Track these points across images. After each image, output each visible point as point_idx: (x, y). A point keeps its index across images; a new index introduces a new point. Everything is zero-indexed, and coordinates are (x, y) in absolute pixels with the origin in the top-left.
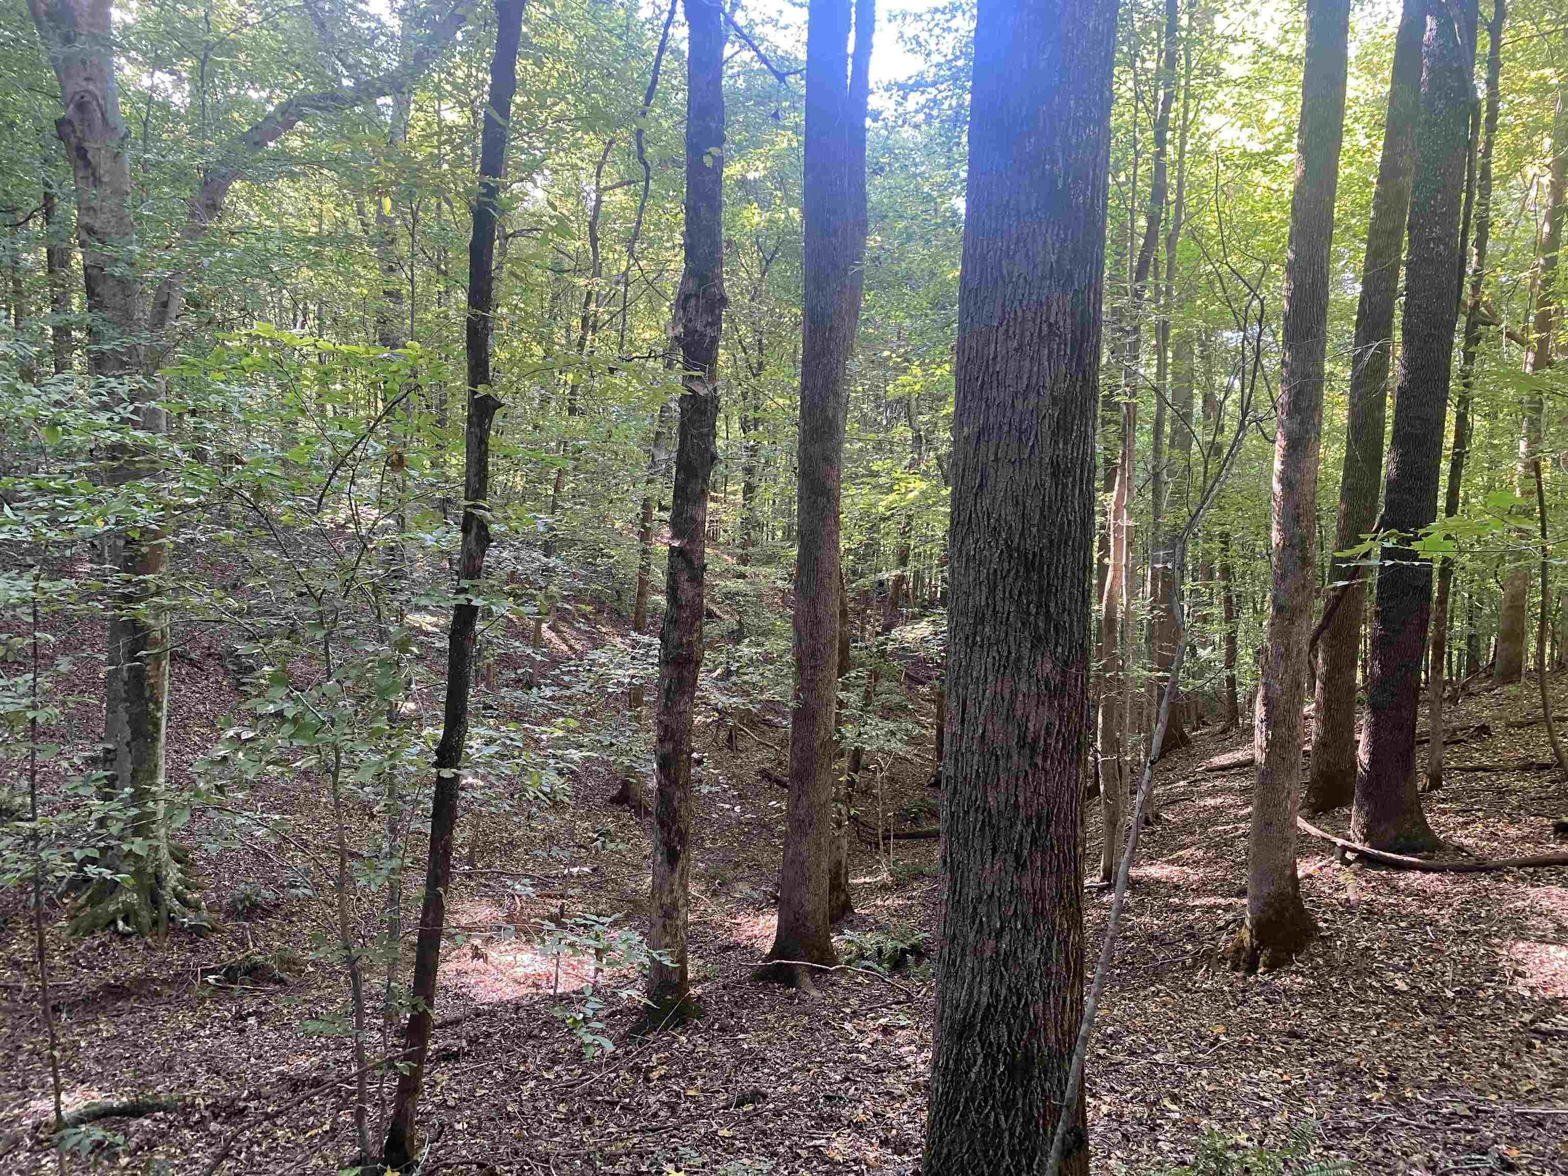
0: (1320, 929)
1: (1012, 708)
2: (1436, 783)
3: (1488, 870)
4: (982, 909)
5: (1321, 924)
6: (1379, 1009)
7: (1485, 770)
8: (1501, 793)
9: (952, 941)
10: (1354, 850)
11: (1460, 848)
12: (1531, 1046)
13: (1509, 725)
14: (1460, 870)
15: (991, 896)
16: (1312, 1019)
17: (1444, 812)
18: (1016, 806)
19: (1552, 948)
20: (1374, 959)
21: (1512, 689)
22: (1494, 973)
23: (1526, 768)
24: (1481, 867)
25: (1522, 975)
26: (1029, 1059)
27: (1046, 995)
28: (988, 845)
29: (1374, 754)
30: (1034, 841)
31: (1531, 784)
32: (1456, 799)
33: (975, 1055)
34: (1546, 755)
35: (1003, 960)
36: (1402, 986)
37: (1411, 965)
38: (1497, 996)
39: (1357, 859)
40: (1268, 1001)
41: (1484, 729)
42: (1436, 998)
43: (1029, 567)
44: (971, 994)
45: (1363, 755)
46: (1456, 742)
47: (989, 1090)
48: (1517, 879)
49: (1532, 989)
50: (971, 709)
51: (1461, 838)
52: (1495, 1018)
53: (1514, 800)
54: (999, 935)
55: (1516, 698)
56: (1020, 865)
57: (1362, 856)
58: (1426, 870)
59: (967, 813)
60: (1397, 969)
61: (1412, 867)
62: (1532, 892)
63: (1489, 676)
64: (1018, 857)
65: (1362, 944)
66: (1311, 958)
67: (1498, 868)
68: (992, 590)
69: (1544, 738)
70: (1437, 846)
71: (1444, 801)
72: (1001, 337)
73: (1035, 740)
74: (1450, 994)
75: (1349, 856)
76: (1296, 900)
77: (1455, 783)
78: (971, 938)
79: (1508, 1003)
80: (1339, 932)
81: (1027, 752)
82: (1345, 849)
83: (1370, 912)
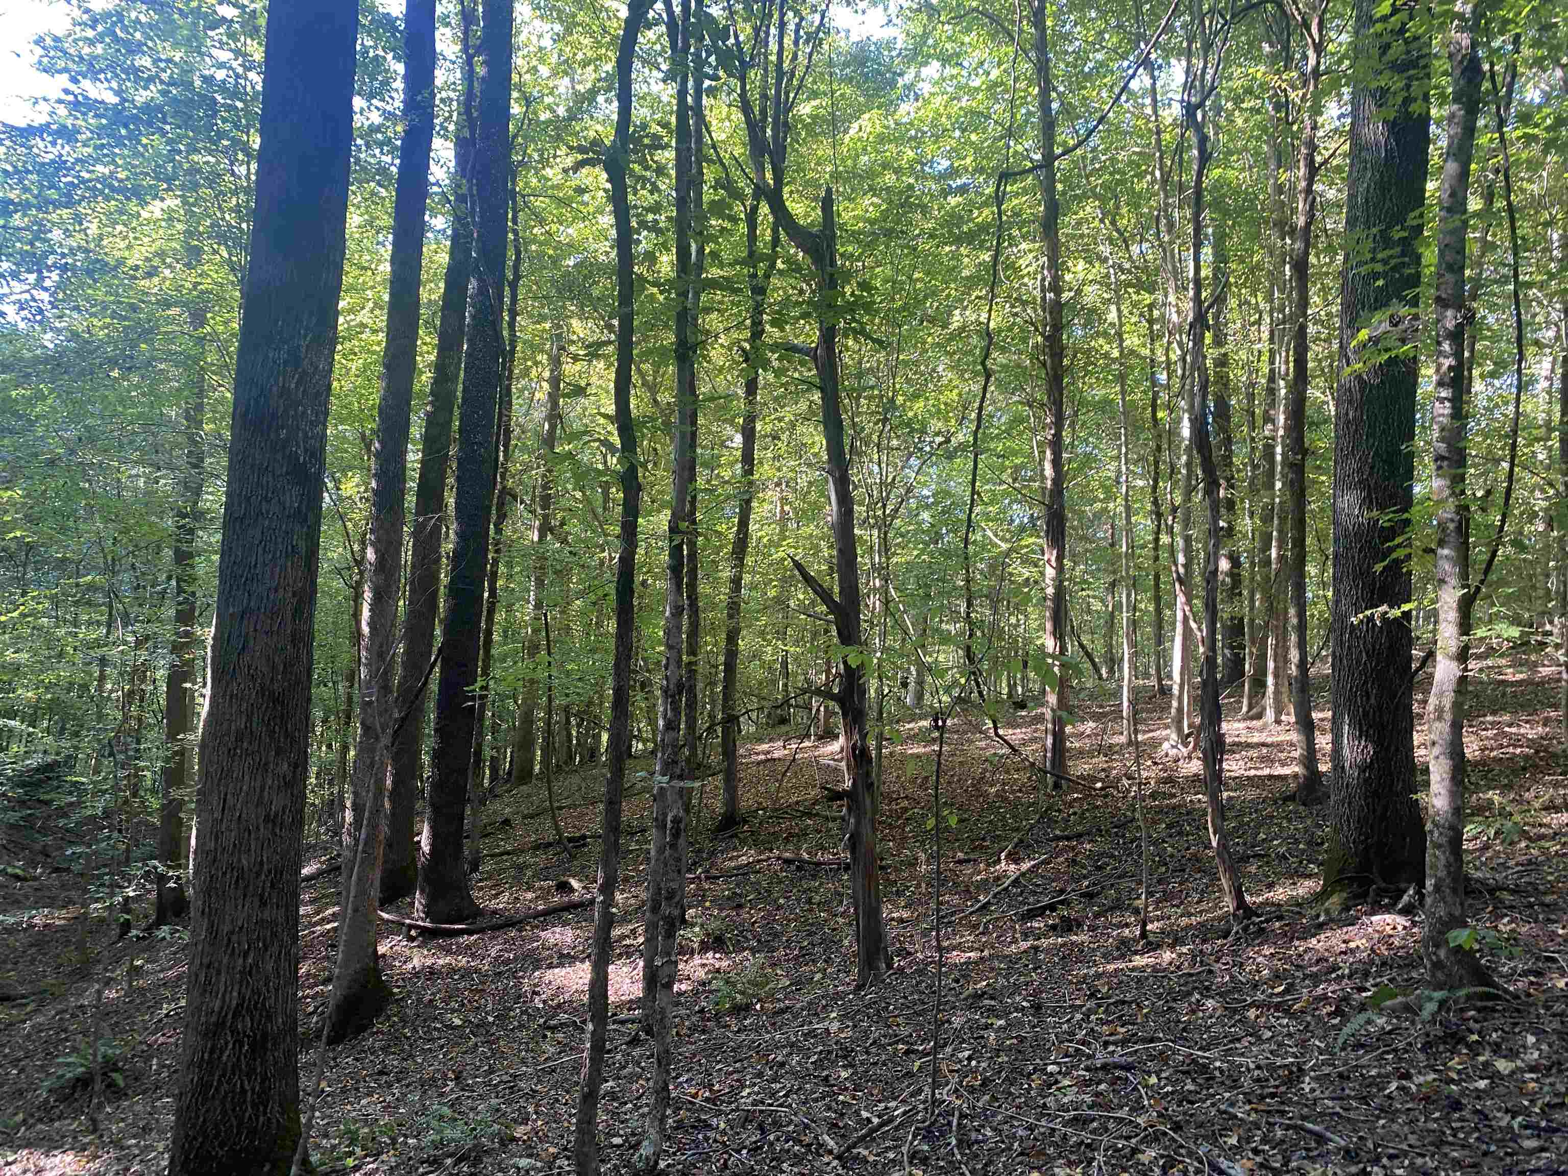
0: (394, 994)
1: (261, 796)
2: (475, 869)
3: (513, 925)
4: (234, 938)
5: (396, 990)
6: (442, 1041)
7: (508, 853)
8: (521, 868)
9: (208, 967)
10: (417, 927)
11: (495, 912)
12: (545, 1036)
13: (525, 817)
14: (496, 928)
15: (241, 928)
16: (393, 1062)
17: (481, 888)
18: (262, 862)
19: (557, 970)
20: (437, 1008)
21: (524, 788)
22: (520, 997)
23: (537, 847)
24: (511, 923)
25: (538, 994)
26: (265, 1036)
27: (277, 990)
28: (240, 892)
29: (433, 845)
30: (272, 886)
31: (540, 859)
32: (489, 878)
33: (227, 1043)
34: (550, 836)
35: (247, 972)
36: (457, 1022)
37: (463, 1005)
38: (522, 1013)
39: (419, 935)
40: (357, 1059)
41: (507, 822)
42: (483, 1024)
43: (275, 701)
44: (224, 1001)
45: (426, 847)
46: (486, 836)
47: (236, 1066)
48: (533, 928)
49: (544, 1002)
50: (230, 800)
51: (493, 905)
52: (521, 1026)
53: (529, 873)
54: (246, 955)
55: (529, 796)
56: (263, 904)
57: (423, 931)
58: (470, 933)
59: (224, 874)
60: (453, 1011)
61: (461, 932)
62: (542, 934)
63: (507, 781)
64: (261, 896)
65: (428, 997)
66: (388, 1018)
67: (520, 922)
68: (249, 718)
69: (549, 823)
70: (479, 913)
71: (481, 880)
72: (260, 551)
73: (276, 815)
74: (491, 1019)
75: (413, 933)
76: (378, 972)
77: (487, 866)
78: (225, 961)
79: (529, 1015)
80: (409, 993)
81: (270, 825)
82: (411, 927)
83: (431, 973)
